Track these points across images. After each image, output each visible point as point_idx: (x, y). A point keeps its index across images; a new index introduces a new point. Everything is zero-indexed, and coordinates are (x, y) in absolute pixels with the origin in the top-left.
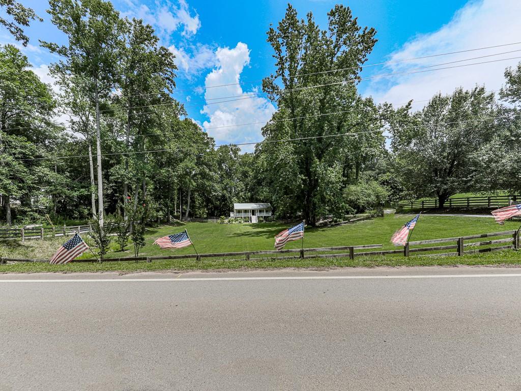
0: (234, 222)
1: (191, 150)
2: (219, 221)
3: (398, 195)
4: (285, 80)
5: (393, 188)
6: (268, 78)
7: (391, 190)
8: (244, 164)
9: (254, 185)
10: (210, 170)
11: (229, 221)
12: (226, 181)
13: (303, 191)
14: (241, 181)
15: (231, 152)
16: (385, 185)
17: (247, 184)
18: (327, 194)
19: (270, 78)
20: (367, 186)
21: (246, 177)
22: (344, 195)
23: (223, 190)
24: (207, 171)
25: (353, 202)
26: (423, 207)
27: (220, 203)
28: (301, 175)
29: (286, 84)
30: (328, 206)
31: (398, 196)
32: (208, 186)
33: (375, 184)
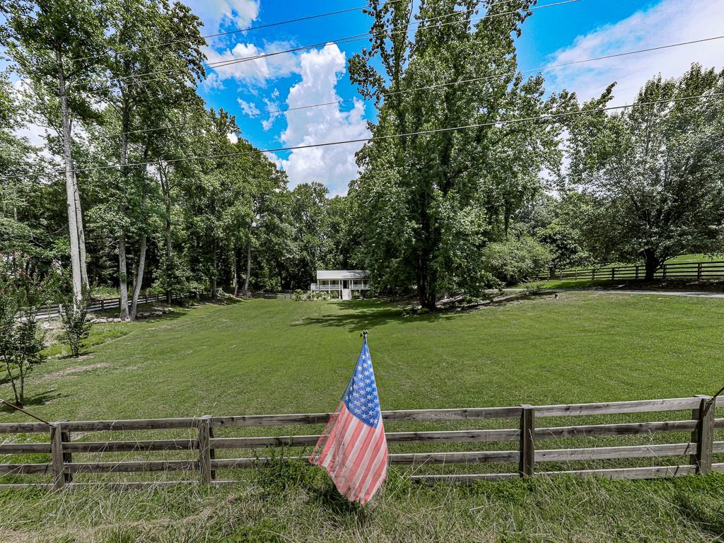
0: (315, 299)
1: (244, 188)
2: (294, 297)
3: (568, 258)
4: (386, 57)
5: (561, 248)
6: (358, 56)
7: (557, 251)
8: (333, 213)
9: (349, 245)
10: (282, 221)
11: (309, 297)
12: (306, 237)
13: (415, 250)
14: (329, 237)
15: (314, 195)
16: (547, 243)
17: (337, 242)
18: (455, 255)
19: (361, 55)
20: (518, 244)
21: (337, 231)
22: (484, 258)
23: (302, 250)
24: (277, 221)
25: (497, 270)
26: (613, 277)
27: (299, 270)
28: (410, 221)
29: (389, 64)
30: (456, 275)
31: (568, 261)
32: (276, 244)
33: (530, 241)
